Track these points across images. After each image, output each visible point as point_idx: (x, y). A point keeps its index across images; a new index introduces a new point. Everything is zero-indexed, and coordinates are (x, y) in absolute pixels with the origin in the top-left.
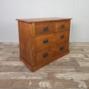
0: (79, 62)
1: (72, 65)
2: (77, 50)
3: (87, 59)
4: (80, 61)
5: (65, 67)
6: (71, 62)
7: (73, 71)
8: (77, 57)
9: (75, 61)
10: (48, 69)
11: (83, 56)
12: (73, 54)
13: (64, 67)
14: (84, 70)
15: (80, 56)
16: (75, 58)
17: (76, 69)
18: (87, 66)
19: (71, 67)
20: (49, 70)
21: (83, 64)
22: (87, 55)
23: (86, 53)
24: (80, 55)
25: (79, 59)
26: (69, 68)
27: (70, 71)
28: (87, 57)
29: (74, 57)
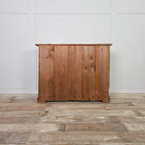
0: (126, 124)
1: (112, 129)
2: (119, 104)
3: (141, 117)
4: (128, 122)
5: (98, 132)
6: (110, 124)
7: (115, 141)
8: (120, 114)
9: (119, 122)
10: (61, 138)
11: (133, 113)
12: (114, 111)
13: (94, 134)
14: (138, 139)
15: (126, 113)
16: (118, 117)
17: (120, 136)
18: (143, 130)
19: (110, 132)
20: (62, 140)
21: (135, 128)
22: (140, 111)
23: (138, 108)
24: (127, 111)
25: (125, 118)
26: (107, 135)
27: (108, 141)
28: (140, 114)
29: (115, 115)
